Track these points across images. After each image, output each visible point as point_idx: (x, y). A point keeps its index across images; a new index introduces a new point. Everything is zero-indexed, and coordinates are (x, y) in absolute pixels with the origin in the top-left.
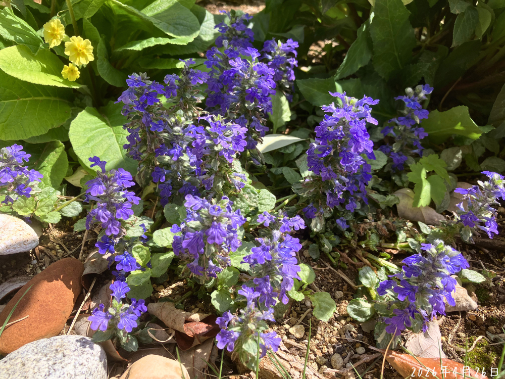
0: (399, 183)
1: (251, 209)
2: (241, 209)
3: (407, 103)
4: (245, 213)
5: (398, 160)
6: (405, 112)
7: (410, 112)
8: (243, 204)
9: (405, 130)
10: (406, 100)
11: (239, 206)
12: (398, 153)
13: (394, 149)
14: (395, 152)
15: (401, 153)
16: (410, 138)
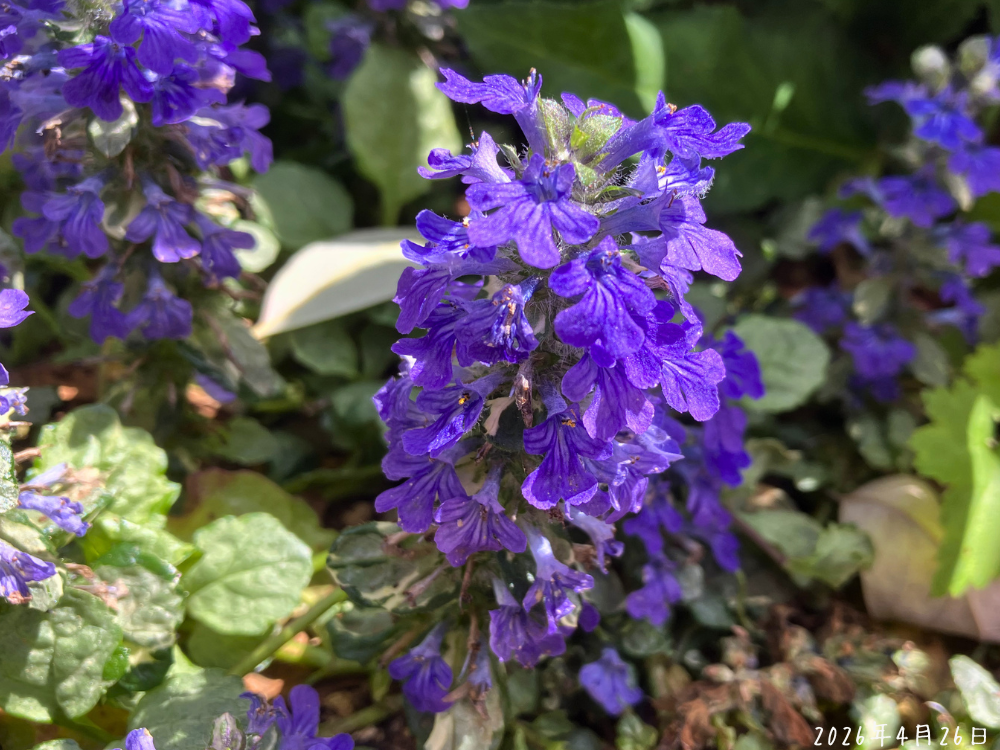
0: (876, 455)
1: (134, 659)
2: (81, 658)
3: (919, 121)
4: (105, 676)
5: (875, 360)
6: (911, 154)
7: (930, 155)
8: (90, 633)
9: (908, 232)
10: (917, 105)
11: (68, 643)
12: (877, 328)
13: (861, 308)
14: (865, 323)
15: (888, 329)
16: (928, 266)
